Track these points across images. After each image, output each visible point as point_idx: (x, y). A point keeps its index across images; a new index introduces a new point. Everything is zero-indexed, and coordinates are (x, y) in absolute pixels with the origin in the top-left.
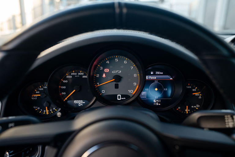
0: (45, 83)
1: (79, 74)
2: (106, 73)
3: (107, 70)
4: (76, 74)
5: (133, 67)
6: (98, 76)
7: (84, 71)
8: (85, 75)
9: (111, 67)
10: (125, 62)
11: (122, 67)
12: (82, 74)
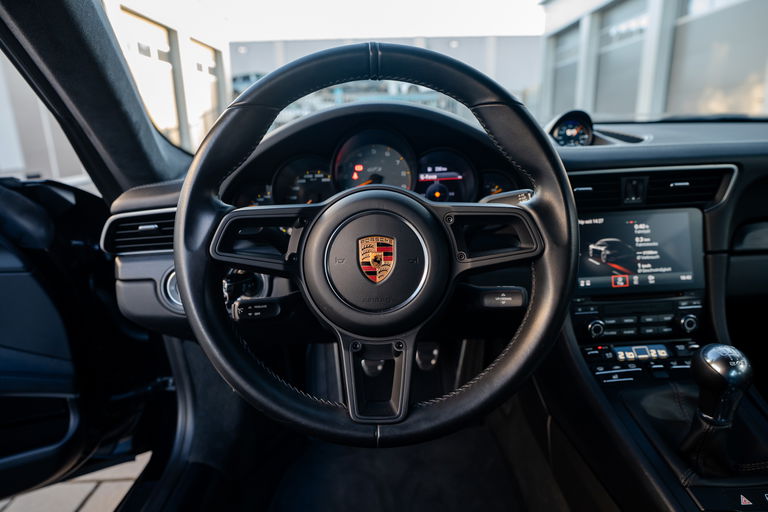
0: (267, 187)
1: (317, 176)
2: (358, 173)
3: (359, 168)
4: (311, 176)
5: (400, 161)
6: (346, 177)
7: (325, 171)
8: (326, 177)
9: (365, 162)
10: (387, 154)
11: (382, 161)
12: (322, 176)
